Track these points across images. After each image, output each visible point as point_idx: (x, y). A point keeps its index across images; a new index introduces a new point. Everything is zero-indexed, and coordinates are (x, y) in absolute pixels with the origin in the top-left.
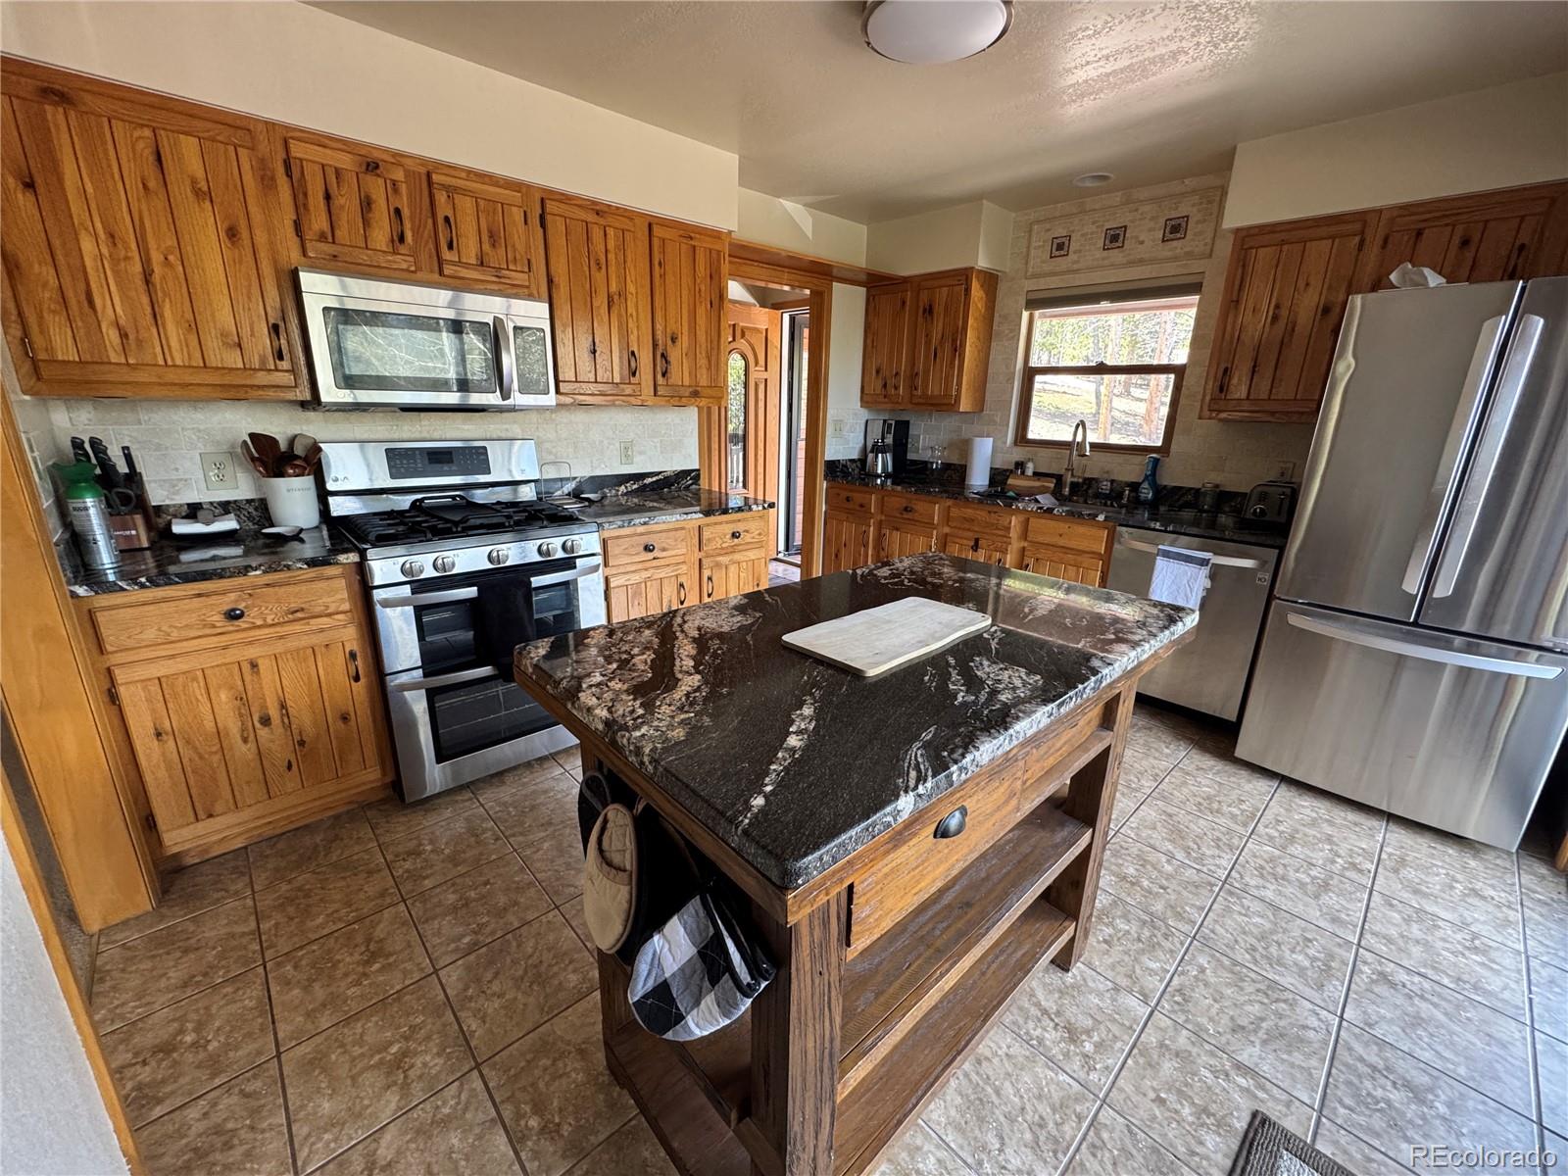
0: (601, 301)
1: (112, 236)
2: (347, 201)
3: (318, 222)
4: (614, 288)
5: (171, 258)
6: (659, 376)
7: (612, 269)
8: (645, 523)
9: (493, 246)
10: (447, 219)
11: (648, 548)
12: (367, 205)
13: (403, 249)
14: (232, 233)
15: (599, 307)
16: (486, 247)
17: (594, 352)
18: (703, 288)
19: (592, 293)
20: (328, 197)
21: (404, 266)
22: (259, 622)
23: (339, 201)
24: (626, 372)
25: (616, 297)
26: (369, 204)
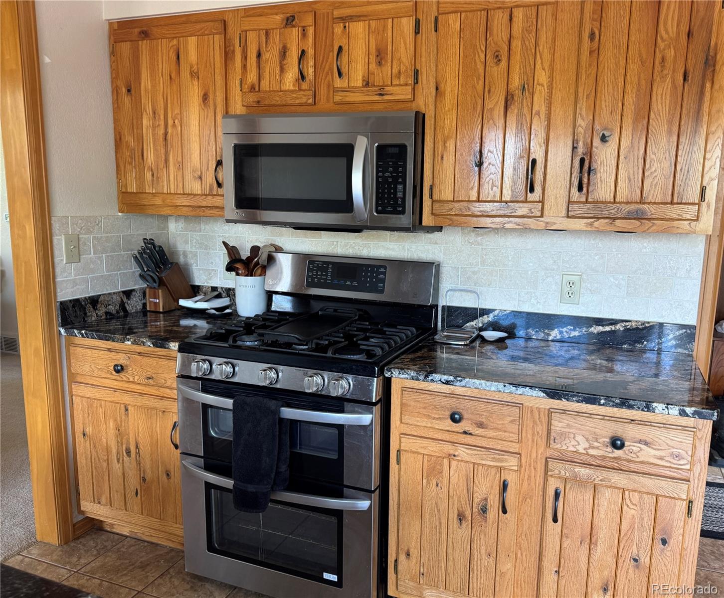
0: (497, 101)
1: (155, 113)
2: (271, 56)
3: (252, 77)
4: (516, 82)
5: (176, 121)
6: (575, 190)
7: (517, 58)
8: (447, 383)
9: (380, 64)
10: (340, 49)
11: (455, 418)
12: (284, 53)
13: (305, 86)
14: (205, 98)
15: (492, 110)
16: (373, 66)
17: (480, 164)
18: (670, 53)
19: (487, 91)
20: (259, 55)
21: (304, 100)
22: (131, 379)
23: (266, 56)
24: (521, 185)
25: (518, 93)
26: (285, 53)
